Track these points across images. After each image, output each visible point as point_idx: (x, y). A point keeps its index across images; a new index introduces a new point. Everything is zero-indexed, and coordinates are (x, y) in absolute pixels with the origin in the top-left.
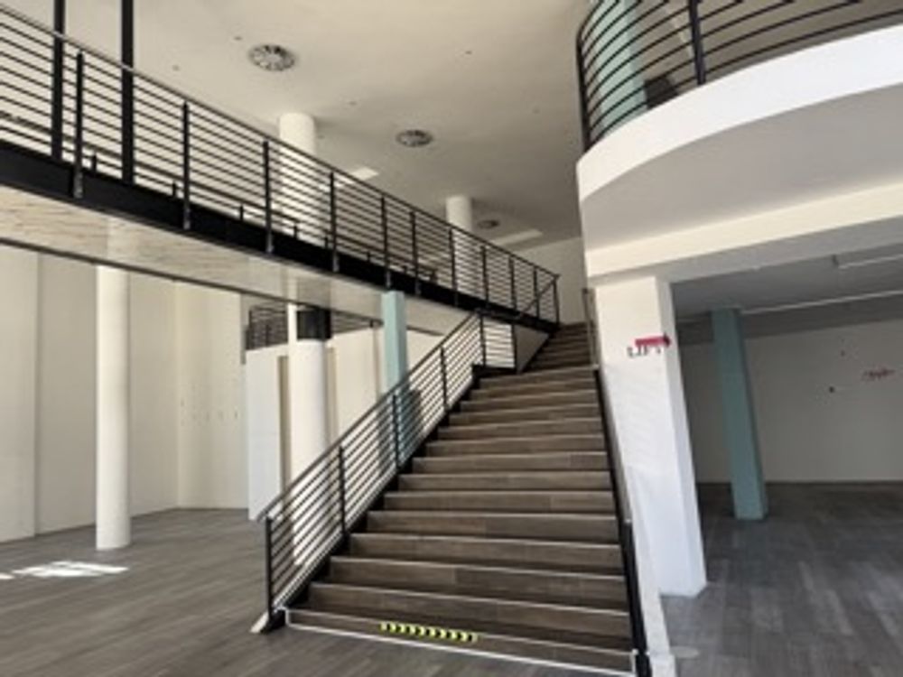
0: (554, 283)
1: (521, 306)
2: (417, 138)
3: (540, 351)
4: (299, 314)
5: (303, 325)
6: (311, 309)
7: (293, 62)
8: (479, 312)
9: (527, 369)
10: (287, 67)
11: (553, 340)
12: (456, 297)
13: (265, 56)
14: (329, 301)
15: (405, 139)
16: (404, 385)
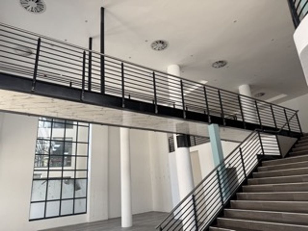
0: (296, 115)
1: (279, 126)
2: (220, 64)
3: (294, 146)
4: (177, 137)
5: (179, 142)
6: (181, 135)
7: (166, 45)
8: (257, 131)
9: (288, 155)
10: (165, 47)
11: (299, 141)
12: (244, 124)
13: (156, 45)
14: (188, 132)
15: (215, 65)
16: (223, 165)
